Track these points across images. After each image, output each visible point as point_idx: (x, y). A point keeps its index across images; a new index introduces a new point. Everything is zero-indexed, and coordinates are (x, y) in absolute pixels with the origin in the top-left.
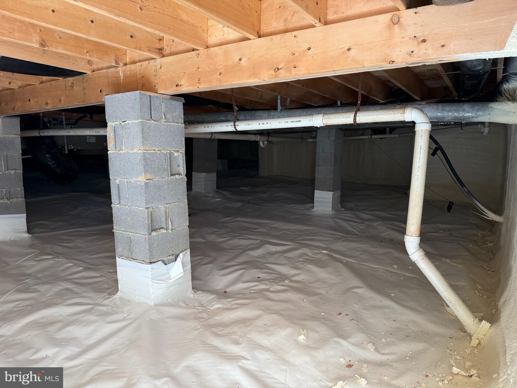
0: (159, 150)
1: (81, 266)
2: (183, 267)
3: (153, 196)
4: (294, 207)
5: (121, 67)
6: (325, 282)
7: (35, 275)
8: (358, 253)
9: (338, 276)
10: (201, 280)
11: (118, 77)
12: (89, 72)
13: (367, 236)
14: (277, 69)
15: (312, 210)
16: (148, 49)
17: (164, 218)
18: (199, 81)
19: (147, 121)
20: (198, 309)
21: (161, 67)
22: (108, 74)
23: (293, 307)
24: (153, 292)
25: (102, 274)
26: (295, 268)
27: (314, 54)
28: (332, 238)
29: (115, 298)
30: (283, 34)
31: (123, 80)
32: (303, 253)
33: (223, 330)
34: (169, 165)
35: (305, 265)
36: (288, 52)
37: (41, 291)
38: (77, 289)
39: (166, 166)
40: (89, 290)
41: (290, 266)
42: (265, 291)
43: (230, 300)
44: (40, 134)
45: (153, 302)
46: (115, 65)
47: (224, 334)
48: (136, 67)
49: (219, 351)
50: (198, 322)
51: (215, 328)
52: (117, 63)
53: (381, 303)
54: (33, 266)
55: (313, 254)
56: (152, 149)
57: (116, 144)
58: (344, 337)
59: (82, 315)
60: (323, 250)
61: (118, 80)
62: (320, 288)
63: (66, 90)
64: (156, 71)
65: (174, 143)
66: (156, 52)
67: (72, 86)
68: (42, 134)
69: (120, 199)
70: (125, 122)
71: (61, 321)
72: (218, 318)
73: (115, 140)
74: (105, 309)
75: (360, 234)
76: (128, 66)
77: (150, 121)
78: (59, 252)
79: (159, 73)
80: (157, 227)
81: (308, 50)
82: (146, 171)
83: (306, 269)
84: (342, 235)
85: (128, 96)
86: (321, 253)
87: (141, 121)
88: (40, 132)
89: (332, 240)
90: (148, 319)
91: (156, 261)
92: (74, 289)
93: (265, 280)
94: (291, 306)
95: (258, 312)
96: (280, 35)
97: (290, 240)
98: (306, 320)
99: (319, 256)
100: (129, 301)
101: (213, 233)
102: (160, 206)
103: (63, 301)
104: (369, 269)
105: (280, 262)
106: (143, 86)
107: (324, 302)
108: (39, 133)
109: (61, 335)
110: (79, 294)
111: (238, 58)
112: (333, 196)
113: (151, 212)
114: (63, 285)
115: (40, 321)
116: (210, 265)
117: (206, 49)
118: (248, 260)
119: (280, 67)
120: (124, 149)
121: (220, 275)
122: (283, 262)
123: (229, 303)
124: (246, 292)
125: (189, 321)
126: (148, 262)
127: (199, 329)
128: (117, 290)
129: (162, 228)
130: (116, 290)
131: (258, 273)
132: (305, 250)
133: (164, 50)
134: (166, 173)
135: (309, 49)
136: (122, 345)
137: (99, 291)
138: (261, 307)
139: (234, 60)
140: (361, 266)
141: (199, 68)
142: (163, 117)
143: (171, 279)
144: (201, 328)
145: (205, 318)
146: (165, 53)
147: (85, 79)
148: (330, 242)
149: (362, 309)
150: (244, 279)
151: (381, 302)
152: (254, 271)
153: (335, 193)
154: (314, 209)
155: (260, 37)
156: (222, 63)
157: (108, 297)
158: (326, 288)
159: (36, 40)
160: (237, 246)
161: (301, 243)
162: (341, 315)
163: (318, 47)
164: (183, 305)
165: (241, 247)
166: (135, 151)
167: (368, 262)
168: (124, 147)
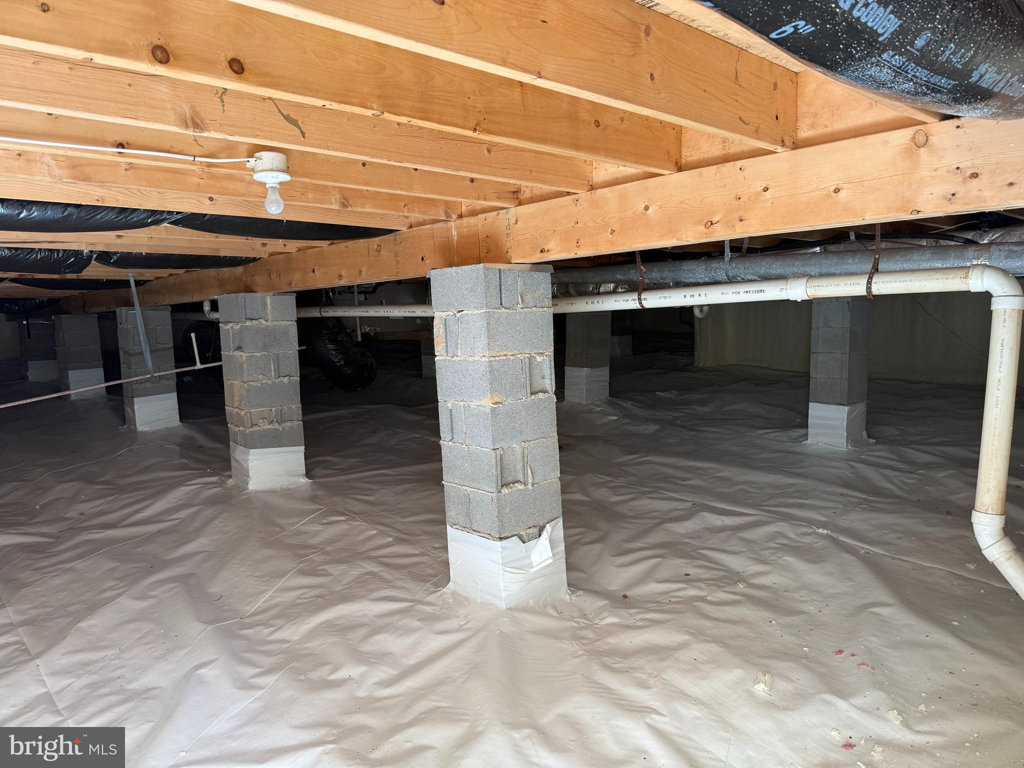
0: (512, 355)
1: (390, 536)
2: (552, 548)
3: (504, 429)
4: (766, 436)
5: (453, 221)
6: (817, 592)
7: (321, 546)
8: (893, 536)
9: (845, 581)
10: (582, 571)
11: (449, 238)
12: (404, 229)
13: (919, 500)
14: (710, 223)
15: (805, 442)
16: (497, 195)
17: (521, 464)
18: (578, 244)
19: (495, 310)
20: (578, 622)
21: (517, 221)
22: (434, 232)
23: (748, 634)
24: (505, 587)
25: (422, 550)
26: (758, 561)
27: (774, 198)
28: (841, 503)
29: (445, 593)
30: (719, 165)
31: (457, 243)
32: (777, 532)
33: (621, 662)
34: (528, 378)
35: (779, 555)
36: (729, 195)
37: (333, 574)
38: (386, 574)
39: (523, 380)
40: (404, 577)
41: (749, 556)
42: (697, 601)
43: (633, 611)
44: (322, 313)
45: (504, 604)
46: (445, 219)
47: (622, 669)
48: (477, 221)
49: (613, 696)
50: (579, 644)
51: (606, 656)
52: (448, 215)
53: (927, 638)
54: (317, 533)
55: (797, 535)
56: (502, 354)
57: (447, 346)
58: (843, 694)
59: (396, 618)
60: (818, 528)
61: (449, 241)
62: (805, 602)
63: (369, 255)
64: (508, 227)
65: (536, 341)
66: (509, 198)
67: (379, 249)
68: (325, 315)
69: (452, 433)
70: (462, 313)
71: (366, 625)
72: (612, 641)
73: (446, 339)
74: (431, 611)
75: (904, 495)
76: (465, 220)
77: (499, 309)
78: (356, 510)
79: (513, 232)
80: (510, 479)
81: (765, 191)
82: (493, 390)
83: (780, 564)
84: (864, 496)
85: (465, 272)
86: (814, 533)
87: (486, 311)
88: (322, 311)
89: (842, 507)
90: (498, 632)
91: (509, 535)
92: (382, 574)
93: (700, 580)
94: (746, 631)
95: (684, 638)
96: (715, 166)
97: (752, 506)
98: (771, 657)
99: (808, 540)
100: (467, 599)
101: (603, 485)
102: (514, 446)
103: (367, 593)
104: (914, 569)
105: (730, 549)
106: (489, 252)
107: (812, 627)
108: (320, 312)
109: (369, 646)
110: (390, 583)
111: (643, 206)
112: (849, 414)
113: (501, 455)
114: (365, 565)
115: (336, 623)
116: (598, 546)
117: (590, 192)
118: (669, 540)
119: (715, 220)
120: (459, 354)
121: (615, 565)
122: (736, 548)
123: (633, 617)
124: (664, 599)
125: (563, 641)
126: (496, 536)
127: (580, 656)
128: (448, 580)
129: (517, 482)
130: (446, 579)
131: (686, 567)
132: (782, 527)
133: (522, 192)
134: (524, 392)
135: (766, 189)
136: (459, 670)
137: (421, 579)
138: (688, 629)
139: (637, 208)
140: (896, 562)
141: (577, 223)
142: (520, 301)
143: (532, 567)
144: (583, 655)
145: (590, 638)
146: (523, 197)
147: (398, 239)
148: (837, 510)
149: (886, 647)
150: (660, 575)
151: (927, 636)
152: (679, 561)
153: (853, 408)
154: (809, 441)
155: (680, 169)
156: (615, 215)
157: (434, 589)
158: (817, 603)
159: (336, 200)
160: (648, 513)
161: (775, 511)
162: (843, 654)
163: (781, 186)
164: (554, 613)
165: (655, 514)
166: (477, 358)
167: (914, 554)
168: (459, 351)
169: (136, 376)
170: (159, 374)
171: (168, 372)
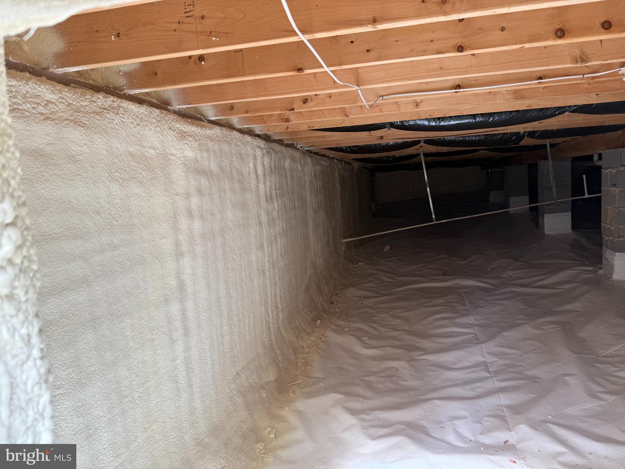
169: (547, 202)
170: (560, 200)
171: (566, 200)
